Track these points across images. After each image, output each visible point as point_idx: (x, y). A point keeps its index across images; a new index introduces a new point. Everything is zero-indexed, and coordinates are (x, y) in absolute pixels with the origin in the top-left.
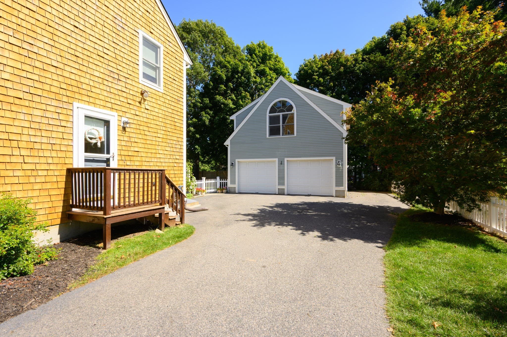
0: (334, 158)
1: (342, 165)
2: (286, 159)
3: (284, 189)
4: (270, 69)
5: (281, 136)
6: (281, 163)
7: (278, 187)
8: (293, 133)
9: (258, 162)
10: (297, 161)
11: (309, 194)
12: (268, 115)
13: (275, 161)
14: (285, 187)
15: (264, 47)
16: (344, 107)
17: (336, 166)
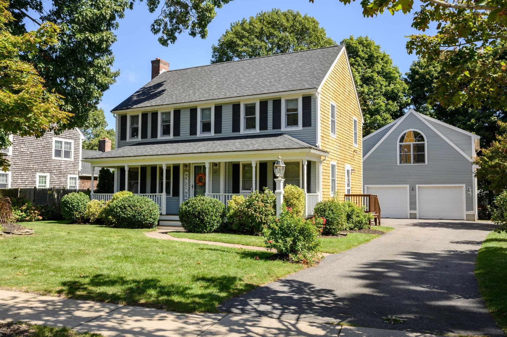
0: (464, 185)
1: (472, 191)
2: (417, 186)
3: (416, 214)
4: (378, 73)
5: (412, 164)
6: (413, 189)
7: (409, 212)
8: (423, 161)
9: (388, 188)
10: (427, 187)
11: (441, 218)
12: (398, 144)
13: (406, 187)
14: (417, 212)
15: (368, 46)
16: (472, 138)
17: (466, 192)
